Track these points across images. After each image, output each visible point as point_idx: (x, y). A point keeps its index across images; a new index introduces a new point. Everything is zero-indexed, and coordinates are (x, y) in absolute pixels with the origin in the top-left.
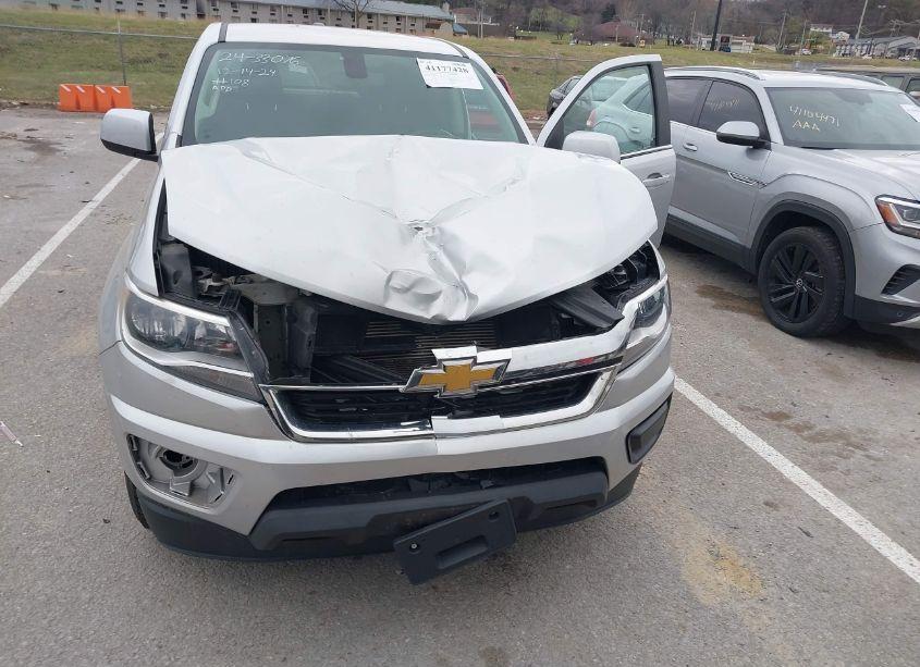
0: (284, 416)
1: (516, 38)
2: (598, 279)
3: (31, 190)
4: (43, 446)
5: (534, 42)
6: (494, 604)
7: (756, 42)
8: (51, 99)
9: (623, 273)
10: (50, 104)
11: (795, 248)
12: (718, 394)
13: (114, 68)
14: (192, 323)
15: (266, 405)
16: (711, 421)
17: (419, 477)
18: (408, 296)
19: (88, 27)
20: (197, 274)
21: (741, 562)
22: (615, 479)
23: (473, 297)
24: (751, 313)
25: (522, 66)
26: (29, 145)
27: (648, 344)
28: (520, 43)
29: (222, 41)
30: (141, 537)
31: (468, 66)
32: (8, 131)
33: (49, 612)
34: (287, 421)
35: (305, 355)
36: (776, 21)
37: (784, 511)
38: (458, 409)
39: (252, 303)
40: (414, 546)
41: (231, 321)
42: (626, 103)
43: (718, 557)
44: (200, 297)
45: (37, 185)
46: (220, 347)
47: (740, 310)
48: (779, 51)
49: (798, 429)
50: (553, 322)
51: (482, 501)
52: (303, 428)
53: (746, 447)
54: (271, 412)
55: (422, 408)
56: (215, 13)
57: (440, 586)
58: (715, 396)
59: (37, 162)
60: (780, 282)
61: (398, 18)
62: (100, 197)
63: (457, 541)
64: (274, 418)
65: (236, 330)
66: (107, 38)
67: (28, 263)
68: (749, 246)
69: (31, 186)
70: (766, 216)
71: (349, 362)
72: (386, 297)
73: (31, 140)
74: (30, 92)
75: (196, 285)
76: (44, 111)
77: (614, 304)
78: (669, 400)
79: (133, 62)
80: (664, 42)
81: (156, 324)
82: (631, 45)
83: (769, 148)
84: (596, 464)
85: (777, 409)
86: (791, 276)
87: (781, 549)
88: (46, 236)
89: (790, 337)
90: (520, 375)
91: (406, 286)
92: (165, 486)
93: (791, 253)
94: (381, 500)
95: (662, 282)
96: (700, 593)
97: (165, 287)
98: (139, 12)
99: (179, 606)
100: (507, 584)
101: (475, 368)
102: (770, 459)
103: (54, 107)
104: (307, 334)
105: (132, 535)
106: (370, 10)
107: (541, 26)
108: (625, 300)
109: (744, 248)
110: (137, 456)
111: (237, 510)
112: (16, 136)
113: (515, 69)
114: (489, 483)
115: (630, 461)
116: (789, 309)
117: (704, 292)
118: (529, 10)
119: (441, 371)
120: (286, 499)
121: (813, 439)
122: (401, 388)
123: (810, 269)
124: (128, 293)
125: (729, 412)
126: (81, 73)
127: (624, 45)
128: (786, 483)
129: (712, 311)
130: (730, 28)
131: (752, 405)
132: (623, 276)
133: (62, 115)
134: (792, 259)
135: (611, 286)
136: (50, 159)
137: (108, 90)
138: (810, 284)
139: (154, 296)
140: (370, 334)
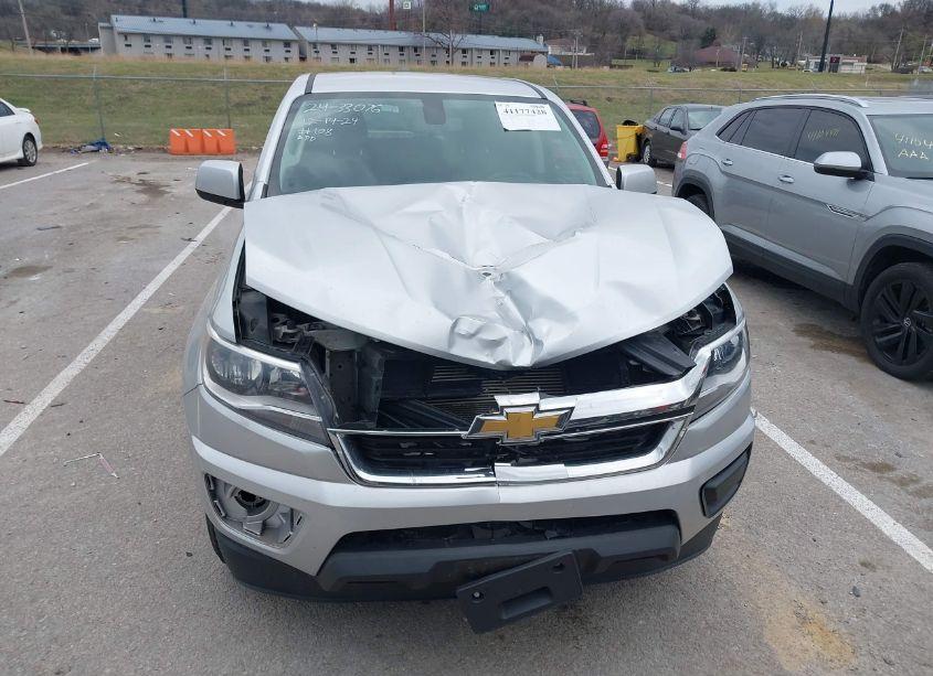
0: (351, 461)
1: (612, 67)
2: (670, 324)
3: (141, 231)
4: (137, 478)
5: (629, 71)
6: (560, 657)
7: (869, 61)
8: (163, 143)
9: (697, 318)
10: (163, 149)
11: (901, 285)
12: (812, 442)
13: (221, 112)
14: (267, 368)
15: (333, 449)
16: (804, 471)
17: (483, 525)
18: (474, 341)
19: (199, 74)
20: (273, 321)
21: (832, 626)
22: (688, 533)
23: (538, 343)
24: (853, 354)
25: (616, 96)
26: (140, 188)
27: (726, 391)
28: (616, 71)
29: (308, 93)
30: (220, 572)
31: (547, 107)
32: (123, 175)
33: (131, 642)
34: (353, 466)
35: (373, 399)
36: (892, 39)
37: (881, 573)
38: (523, 456)
39: (324, 349)
40: (477, 595)
41: (303, 367)
42: (719, 134)
43: (804, 620)
44: (275, 343)
45: (146, 226)
46: (294, 391)
47: (840, 350)
48: (895, 70)
49: (902, 482)
50: (621, 368)
51: (547, 551)
52: (369, 472)
53: (842, 500)
54: (337, 456)
55: (486, 454)
56: (315, 55)
57: (507, 636)
58: (810, 444)
59: (147, 204)
60: (885, 321)
61: (492, 52)
62: (201, 237)
63: (520, 592)
64: (340, 462)
65: (307, 376)
66: (214, 84)
67: (133, 302)
68: (851, 282)
69: (141, 227)
70: (868, 253)
71: (415, 407)
72: (451, 343)
73: (143, 183)
74: (144, 137)
75: (271, 332)
76: (157, 155)
77: (686, 351)
78: (748, 450)
79: (238, 105)
80: (769, 65)
81: (235, 368)
82: (733, 70)
83: (872, 179)
84: (668, 517)
85: (880, 459)
86: (897, 315)
87: (877, 616)
88: (150, 276)
89: (897, 381)
90: (585, 424)
91: (472, 332)
92: (239, 524)
93: (897, 290)
94: (444, 547)
95: (740, 327)
96: (783, 658)
97: (243, 333)
98: (246, 57)
99: (251, 642)
100: (575, 638)
101: (537, 416)
102: (868, 515)
103: (165, 151)
104: (375, 378)
105: (212, 570)
106: (465, 46)
107: (637, 54)
108: (699, 346)
109: (845, 284)
110: (214, 495)
111: (305, 551)
112: (129, 179)
113: (609, 99)
114: (555, 534)
115: (705, 515)
116: (896, 349)
117: (802, 331)
118: (624, 39)
119: (503, 418)
120: (352, 542)
121: (920, 494)
122: (464, 434)
123: (919, 308)
124: (208, 339)
125: (824, 462)
126: (191, 117)
127: (725, 70)
128: (887, 542)
129: (811, 351)
130: (840, 48)
131: (849, 454)
132: (698, 321)
133: (173, 159)
134: (898, 297)
135: (683, 333)
136: (160, 200)
137: (215, 134)
138: (919, 324)
139: (232, 343)
140: (436, 378)
